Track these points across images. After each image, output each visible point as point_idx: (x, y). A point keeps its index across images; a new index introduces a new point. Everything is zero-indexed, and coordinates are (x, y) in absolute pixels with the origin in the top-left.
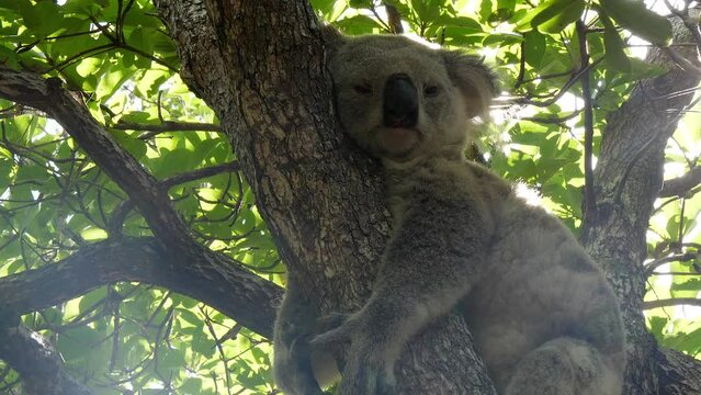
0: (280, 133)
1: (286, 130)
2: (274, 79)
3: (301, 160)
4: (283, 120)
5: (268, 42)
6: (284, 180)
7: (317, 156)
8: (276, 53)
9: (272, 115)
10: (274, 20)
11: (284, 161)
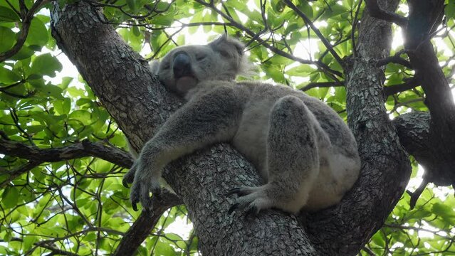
0: (124, 115)
1: (126, 112)
2: (111, 91)
3: (139, 123)
4: (123, 108)
5: (102, 76)
6: (136, 136)
7: (146, 116)
8: (107, 78)
9: (117, 108)
10: (102, 64)
11: (132, 127)
